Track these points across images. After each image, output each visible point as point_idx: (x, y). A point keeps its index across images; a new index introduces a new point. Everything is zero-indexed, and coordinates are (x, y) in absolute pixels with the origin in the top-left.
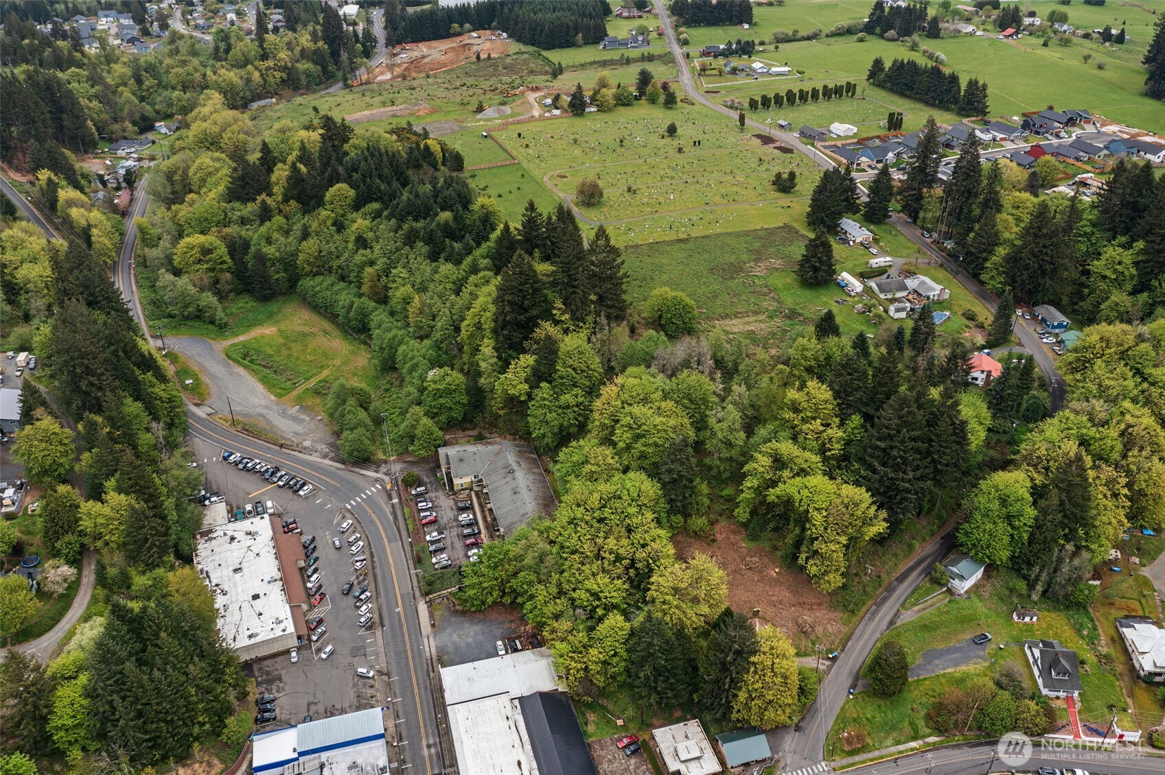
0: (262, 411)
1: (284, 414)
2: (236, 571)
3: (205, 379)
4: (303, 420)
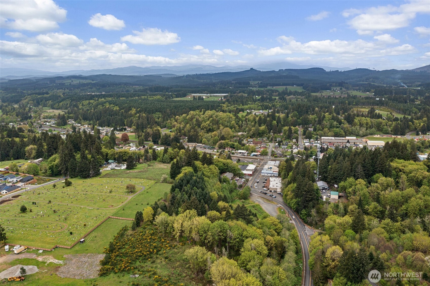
0: (265, 203)
2: (277, 183)
3: (278, 212)
4: (256, 200)
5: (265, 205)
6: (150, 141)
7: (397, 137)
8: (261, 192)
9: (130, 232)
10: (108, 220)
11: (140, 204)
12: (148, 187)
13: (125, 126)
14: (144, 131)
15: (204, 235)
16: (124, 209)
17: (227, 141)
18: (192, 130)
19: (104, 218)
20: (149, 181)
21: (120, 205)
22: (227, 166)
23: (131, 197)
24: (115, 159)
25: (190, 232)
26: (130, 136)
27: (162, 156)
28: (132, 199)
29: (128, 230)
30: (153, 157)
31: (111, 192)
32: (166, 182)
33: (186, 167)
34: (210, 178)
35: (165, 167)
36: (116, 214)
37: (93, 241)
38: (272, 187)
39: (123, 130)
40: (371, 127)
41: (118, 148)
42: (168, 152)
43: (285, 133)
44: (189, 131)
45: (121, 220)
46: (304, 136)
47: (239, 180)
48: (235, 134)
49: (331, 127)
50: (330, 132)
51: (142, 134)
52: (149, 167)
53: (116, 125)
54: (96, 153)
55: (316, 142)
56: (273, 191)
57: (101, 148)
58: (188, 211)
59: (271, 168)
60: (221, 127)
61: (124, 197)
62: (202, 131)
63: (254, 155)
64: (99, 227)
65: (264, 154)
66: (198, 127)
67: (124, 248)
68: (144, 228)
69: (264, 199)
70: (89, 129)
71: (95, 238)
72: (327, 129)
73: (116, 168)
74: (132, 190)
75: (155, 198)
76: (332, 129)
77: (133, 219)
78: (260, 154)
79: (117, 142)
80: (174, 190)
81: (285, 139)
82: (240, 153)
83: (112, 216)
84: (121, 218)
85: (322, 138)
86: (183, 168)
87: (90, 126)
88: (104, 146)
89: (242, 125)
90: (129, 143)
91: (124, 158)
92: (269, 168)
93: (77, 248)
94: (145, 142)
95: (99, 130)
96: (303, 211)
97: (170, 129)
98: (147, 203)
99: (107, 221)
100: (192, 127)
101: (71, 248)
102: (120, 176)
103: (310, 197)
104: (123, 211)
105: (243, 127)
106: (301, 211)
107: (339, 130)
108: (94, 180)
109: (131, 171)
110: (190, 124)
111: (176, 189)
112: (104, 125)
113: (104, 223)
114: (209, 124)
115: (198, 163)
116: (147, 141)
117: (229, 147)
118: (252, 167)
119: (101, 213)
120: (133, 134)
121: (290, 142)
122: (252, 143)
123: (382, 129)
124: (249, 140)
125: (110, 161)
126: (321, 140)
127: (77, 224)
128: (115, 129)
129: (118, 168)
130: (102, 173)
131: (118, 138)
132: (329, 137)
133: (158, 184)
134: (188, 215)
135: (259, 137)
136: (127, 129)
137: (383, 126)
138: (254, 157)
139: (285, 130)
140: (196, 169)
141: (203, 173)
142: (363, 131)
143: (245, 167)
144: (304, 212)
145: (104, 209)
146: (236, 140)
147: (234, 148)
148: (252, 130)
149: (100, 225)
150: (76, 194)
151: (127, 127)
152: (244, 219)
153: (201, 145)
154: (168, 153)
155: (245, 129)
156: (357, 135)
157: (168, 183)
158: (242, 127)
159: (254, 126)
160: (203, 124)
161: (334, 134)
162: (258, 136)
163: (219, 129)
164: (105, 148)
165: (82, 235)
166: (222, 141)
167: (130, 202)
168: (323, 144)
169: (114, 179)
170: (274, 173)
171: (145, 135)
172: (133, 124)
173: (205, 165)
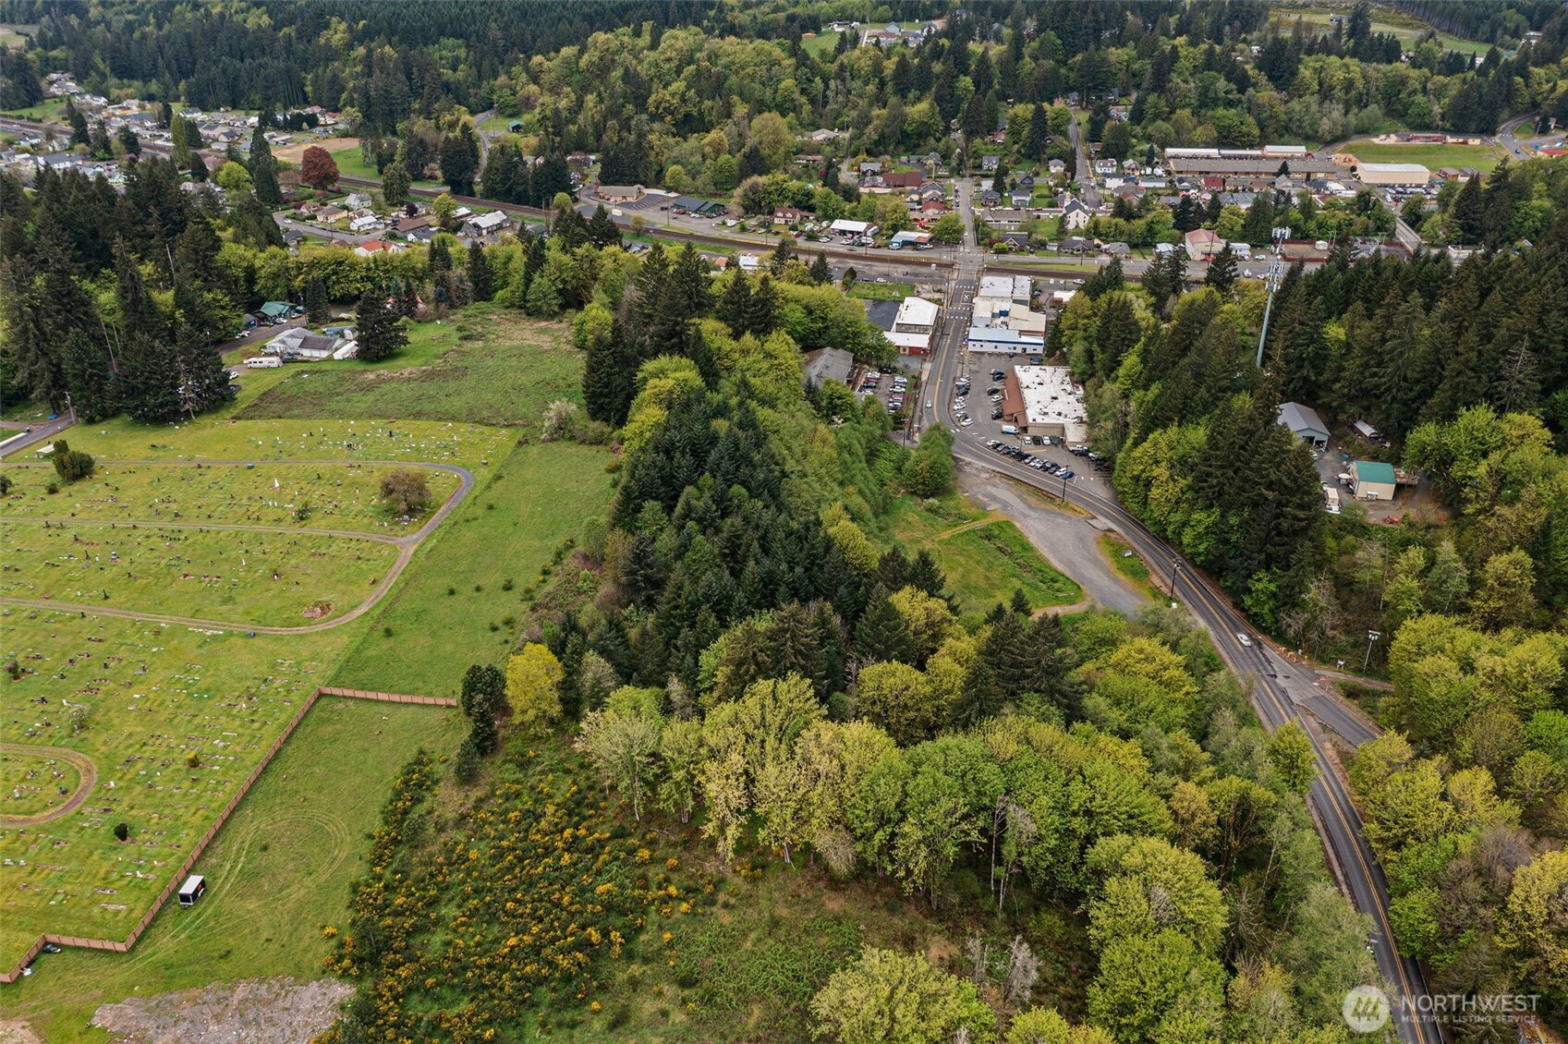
0: (1031, 513)
1: (1005, 505)
2: (1055, 398)
3: (1108, 562)
4: (985, 496)
5: (1038, 525)
6: (433, 178)
7: (1465, 143)
8: (996, 446)
9: (448, 799)
10: (316, 712)
11: (468, 590)
12: (486, 474)
13: (307, 103)
14: (400, 127)
15: (880, 834)
16: (388, 632)
17: (780, 176)
18: (612, 123)
19: (294, 697)
20: (487, 430)
21: (368, 602)
22: (824, 319)
23: (410, 541)
24: (291, 296)
25: (800, 818)
26: (338, 153)
27: (517, 280)
28: (422, 555)
29: (436, 782)
30: (476, 284)
31: (302, 515)
32: (572, 438)
33: (663, 361)
34: (780, 406)
35: (545, 342)
36: (351, 667)
37: (251, 877)
38: (1039, 419)
39: (305, 125)
40: (1362, 102)
41: (294, 217)
42: (546, 261)
43: (1015, 134)
44: (599, 131)
45: (385, 709)
46: (1098, 146)
47: (882, 384)
48: (799, 138)
49: (1206, 101)
50: (1200, 123)
51: (392, 145)
52: (469, 345)
53: (267, 99)
54: (197, 276)
55: (1149, 171)
56: (1047, 441)
57: (217, 245)
58: (763, 686)
59: (1004, 314)
60: (741, 110)
61: (375, 544)
62: (656, 126)
63: (906, 244)
64: (276, 767)
65: (947, 236)
66: (636, 106)
67: (437, 922)
68: (524, 764)
69: (1024, 489)
70: (148, 124)
71: (262, 860)
72: (1187, 112)
73: (306, 353)
74: (413, 498)
75: (537, 543)
76: (1210, 113)
77: (454, 702)
78: (930, 240)
79: (283, 190)
80: (638, 509)
81: (1017, 162)
82: (843, 233)
83: (336, 680)
84: (383, 696)
85: (1170, 151)
86: (649, 366)
87: (148, 106)
88: (231, 230)
89: (825, 96)
90: (341, 194)
91: (337, 291)
92: (994, 315)
93: (166, 944)
94: (415, 186)
95: (192, 127)
96: (1259, 580)
97: (512, 116)
98: (502, 583)
99: (311, 720)
100: (609, 110)
101: (132, 949)
102: (334, 406)
103: (1301, 514)
104: (386, 644)
105: (832, 106)
106: (1249, 576)
107: (1239, 115)
108: (207, 432)
109: (383, 370)
110: (599, 95)
111: (646, 504)
112: (211, 99)
113: (299, 734)
114: (683, 95)
115: (711, 329)
116: (419, 177)
117: (786, 204)
118: (919, 310)
119: (274, 666)
120: (353, 144)
121: (1037, 174)
122: (880, 179)
123: (1406, 107)
124: (864, 167)
125: (271, 308)
126: (1165, 162)
127: (148, 750)
128: (267, 121)
129: (316, 353)
130: (238, 388)
131: (286, 167)
132: (1197, 146)
133: (533, 450)
134: (769, 717)
135: (906, 151)
136: (322, 120)
137: (1409, 95)
138: (908, 253)
139: (1013, 121)
140: (710, 369)
141: (745, 384)
142: (1333, 117)
143: (886, 309)
144: (1263, 583)
145: (285, 631)
146: (806, 166)
147: (812, 209)
148: (876, 122)
149: (278, 753)
150: (123, 536)
151: (317, 109)
152: (1052, 694)
153: (662, 192)
154: (549, 269)
155: (839, 114)
156: (1309, 138)
157: (583, 442)
158: (826, 103)
159: (880, 101)
160: (658, 95)
161: (1216, 134)
162: (902, 148)
163: (729, 116)
164: (236, 240)
165: (189, 840)
166: (756, 179)
167: (411, 579)
168: (1181, 181)
169: (307, 423)
170: (1025, 339)
171: (408, 154)
172: (344, 96)
173: (748, 338)
